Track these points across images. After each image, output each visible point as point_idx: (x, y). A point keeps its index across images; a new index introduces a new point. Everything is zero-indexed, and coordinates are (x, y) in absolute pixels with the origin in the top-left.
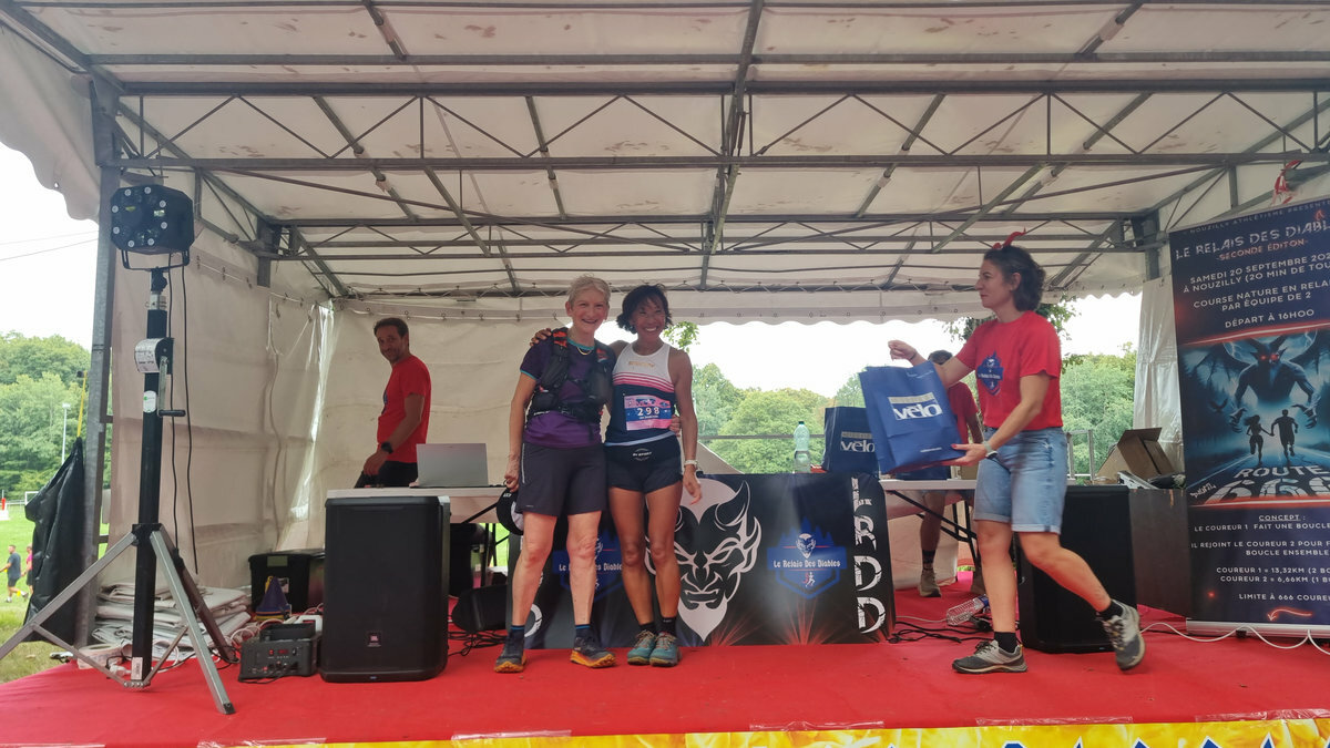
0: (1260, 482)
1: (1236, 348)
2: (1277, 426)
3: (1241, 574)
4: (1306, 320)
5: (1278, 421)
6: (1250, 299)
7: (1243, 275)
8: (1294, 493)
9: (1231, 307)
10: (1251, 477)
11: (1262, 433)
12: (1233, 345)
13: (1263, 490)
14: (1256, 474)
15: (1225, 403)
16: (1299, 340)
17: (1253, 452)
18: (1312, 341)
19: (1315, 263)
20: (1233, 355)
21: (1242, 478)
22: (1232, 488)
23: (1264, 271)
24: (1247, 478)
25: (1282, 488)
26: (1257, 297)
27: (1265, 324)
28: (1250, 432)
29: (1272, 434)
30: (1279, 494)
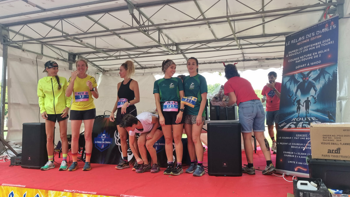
0: (298, 122)
1: (298, 76)
2: (305, 103)
3: (289, 154)
4: (319, 64)
5: (305, 101)
6: (303, 58)
7: (303, 50)
8: (307, 127)
9: (298, 61)
10: (296, 121)
11: (300, 106)
12: (297, 75)
13: (298, 126)
14: (297, 120)
15: (293, 95)
16: (315, 72)
17: (297, 113)
18: (319, 72)
19: (323, 43)
20: (296, 78)
21: (293, 121)
22: (291, 124)
23: (308, 48)
24: (294, 121)
25: (304, 125)
26: (305, 57)
27: (307, 67)
28: (297, 106)
29: (303, 106)
30: (303, 127)
